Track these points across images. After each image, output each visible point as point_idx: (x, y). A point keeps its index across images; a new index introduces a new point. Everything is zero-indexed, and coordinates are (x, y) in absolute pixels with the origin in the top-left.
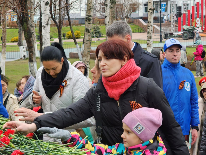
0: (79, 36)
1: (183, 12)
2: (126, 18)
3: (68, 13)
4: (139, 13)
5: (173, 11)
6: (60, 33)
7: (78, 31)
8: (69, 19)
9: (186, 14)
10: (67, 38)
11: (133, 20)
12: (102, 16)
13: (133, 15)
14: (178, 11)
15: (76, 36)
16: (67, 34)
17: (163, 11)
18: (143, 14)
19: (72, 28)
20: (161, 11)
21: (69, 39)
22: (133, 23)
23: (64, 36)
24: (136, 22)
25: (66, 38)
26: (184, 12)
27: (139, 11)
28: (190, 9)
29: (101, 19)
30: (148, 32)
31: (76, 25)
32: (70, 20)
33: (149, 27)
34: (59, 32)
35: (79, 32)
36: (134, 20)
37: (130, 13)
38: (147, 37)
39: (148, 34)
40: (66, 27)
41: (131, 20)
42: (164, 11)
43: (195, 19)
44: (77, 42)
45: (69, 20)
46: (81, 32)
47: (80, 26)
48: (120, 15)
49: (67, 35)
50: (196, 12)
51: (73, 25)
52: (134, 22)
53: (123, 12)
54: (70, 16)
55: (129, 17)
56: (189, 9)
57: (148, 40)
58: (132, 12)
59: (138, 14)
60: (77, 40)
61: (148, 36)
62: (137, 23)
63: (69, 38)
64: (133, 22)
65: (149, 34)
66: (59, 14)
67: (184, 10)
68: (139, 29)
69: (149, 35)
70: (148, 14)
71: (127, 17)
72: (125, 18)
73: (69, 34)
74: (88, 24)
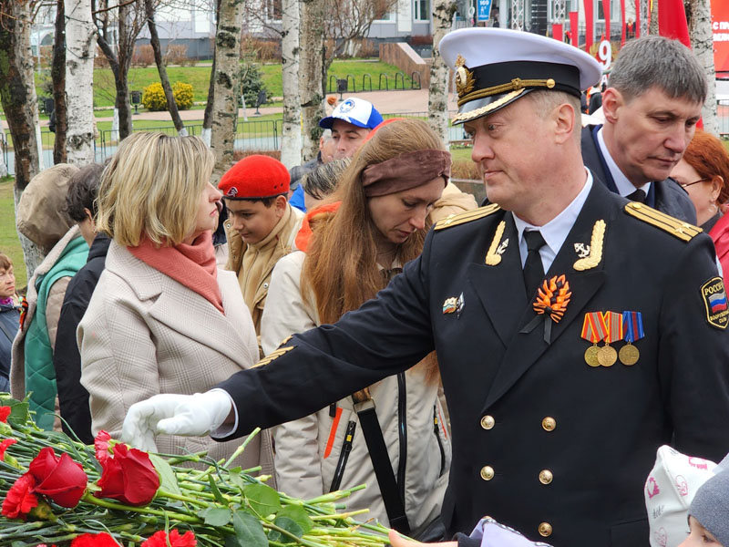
0: (188, 101)
1: (551, 21)
2: (352, 37)
3: (152, 19)
4: (397, 20)
5: (518, 15)
6: (122, 89)
7: (184, 85)
8: (155, 41)
9: (564, 26)
10: (145, 107)
11: (377, 46)
12: (270, 32)
13: (379, 29)
14: (534, 14)
15: (178, 99)
16: (144, 94)
17: (481, 16)
18: (413, 25)
19: (164, 71)
20: (475, 15)
21: (152, 110)
22: (378, 56)
23: (136, 100)
24: (389, 53)
25: (142, 106)
26: (557, 20)
27: (399, 15)
28: (578, 9)
29: (267, 43)
30: (431, 87)
31: (177, 64)
32: (158, 44)
33: (434, 70)
34: (121, 85)
35: (189, 86)
36: (381, 44)
37: (367, 21)
38: (430, 103)
39: (433, 95)
40: (142, 70)
41: (370, 48)
42: (486, 16)
43: (594, 44)
44: (181, 121)
45: (153, 45)
46: (194, 86)
47: (193, 66)
48: (332, 30)
49: (147, 96)
50: (596, 20)
51: (170, 60)
52: (381, 53)
53: (343, 18)
54: (157, 28)
55: (365, 36)
56: (573, 9)
57: (433, 116)
58: (374, 19)
59: (396, 25)
60: (183, 115)
61: (433, 101)
62: (390, 57)
63: (154, 107)
64: (376, 54)
65: (438, 93)
66: (121, 24)
67: (555, 13)
68: (399, 78)
69: (435, 98)
70: (429, 25)
71: (356, 36)
72: (349, 39)
73: (151, 95)
74: (227, 58)
